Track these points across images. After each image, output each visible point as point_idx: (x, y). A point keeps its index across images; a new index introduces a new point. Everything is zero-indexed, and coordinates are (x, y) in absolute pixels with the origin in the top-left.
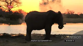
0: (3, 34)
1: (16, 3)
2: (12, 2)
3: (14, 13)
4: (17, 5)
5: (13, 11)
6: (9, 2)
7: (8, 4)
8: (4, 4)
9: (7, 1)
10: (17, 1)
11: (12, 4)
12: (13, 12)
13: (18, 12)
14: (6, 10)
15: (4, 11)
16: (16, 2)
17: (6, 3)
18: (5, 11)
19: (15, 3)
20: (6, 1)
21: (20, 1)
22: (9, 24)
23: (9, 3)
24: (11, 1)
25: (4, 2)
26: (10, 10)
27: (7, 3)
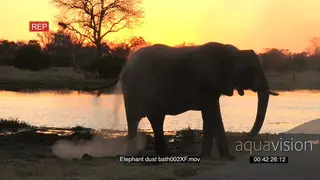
0: (72, 129)
1: (122, 15)
2: (107, 8)
3: (113, 51)
4: (124, 22)
5: (111, 44)
6: (97, 10)
7: (93, 18)
8: (77, 18)
9: (90, 7)
10: (125, 6)
11: (106, 17)
12: (111, 47)
13: (128, 49)
14: (86, 41)
15: (76, 45)
16: (123, 10)
17: (86, 15)
18: (80, 44)
19: (118, 15)
20: (85, 5)
21: (136, 7)
22: (97, 92)
23: (94, 13)
24: (105, 6)
25: (79, 10)
26: (100, 38)
27: (87, 12)
